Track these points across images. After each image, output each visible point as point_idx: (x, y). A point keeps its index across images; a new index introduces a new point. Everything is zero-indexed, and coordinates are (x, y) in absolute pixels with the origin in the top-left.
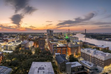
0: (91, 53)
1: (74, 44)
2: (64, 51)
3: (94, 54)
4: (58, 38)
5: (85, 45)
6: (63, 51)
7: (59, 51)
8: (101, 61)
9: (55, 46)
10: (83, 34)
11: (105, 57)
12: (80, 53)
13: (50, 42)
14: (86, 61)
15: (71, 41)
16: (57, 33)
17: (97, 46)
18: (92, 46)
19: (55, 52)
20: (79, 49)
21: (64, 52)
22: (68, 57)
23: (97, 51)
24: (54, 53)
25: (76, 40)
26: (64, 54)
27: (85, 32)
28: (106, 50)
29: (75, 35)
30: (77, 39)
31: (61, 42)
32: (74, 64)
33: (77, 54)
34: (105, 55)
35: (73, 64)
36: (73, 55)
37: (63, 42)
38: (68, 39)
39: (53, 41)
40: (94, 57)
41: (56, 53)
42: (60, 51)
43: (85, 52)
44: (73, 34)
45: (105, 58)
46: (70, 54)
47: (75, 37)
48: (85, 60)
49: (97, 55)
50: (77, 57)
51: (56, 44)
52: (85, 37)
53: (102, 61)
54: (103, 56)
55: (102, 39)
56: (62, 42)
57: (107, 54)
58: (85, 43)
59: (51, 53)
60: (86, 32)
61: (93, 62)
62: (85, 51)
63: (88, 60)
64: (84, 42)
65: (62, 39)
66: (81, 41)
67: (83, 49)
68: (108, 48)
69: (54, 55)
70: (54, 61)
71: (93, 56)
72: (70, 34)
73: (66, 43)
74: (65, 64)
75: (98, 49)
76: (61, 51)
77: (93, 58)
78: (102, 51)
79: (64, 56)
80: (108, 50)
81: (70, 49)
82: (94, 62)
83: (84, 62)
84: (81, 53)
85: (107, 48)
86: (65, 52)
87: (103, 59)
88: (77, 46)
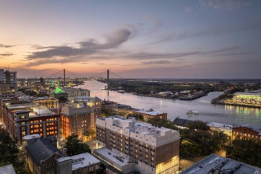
0: (123, 127)
1: (78, 106)
2: (51, 126)
3: (131, 131)
4: (32, 94)
5: (106, 109)
6: (49, 127)
7: (36, 129)
8: (148, 148)
9: (23, 117)
10: (102, 81)
11: (157, 138)
12: (95, 130)
13: (7, 104)
14: (110, 149)
15: (69, 99)
16: (29, 80)
17: (138, 110)
18: (125, 112)
19: (24, 133)
20: (92, 120)
21: (52, 130)
22: (63, 141)
23: (137, 124)
24: (21, 136)
25: (84, 97)
26: (52, 135)
27: (106, 77)
28: (159, 120)
29: (82, 83)
30: (87, 94)
31: (40, 103)
32: (80, 160)
33: (87, 133)
34: (158, 132)
35: (76, 161)
36: (77, 136)
37: (46, 103)
38: (61, 94)
39: (15, 101)
40: (130, 140)
41: (26, 135)
42: (39, 128)
43: (108, 127)
44: (74, 82)
45: (157, 141)
46: (69, 133)
47: (81, 90)
48: (109, 147)
49: (137, 133)
50: (86, 139)
51: (25, 108)
52: (108, 89)
53: (150, 148)
54: (152, 136)
55: (149, 93)
56: (43, 104)
57: (163, 131)
58: (106, 103)
59: (11, 136)
60: (110, 77)
61: (127, 152)
62: (107, 123)
63: (114, 146)
64: (105, 101)
65: (44, 94)
66: (97, 99)
67: (104, 119)
68: (165, 115)
69: (22, 140)
70: (21, 160)
71: (127, 135)
72: (68, 82)
73: (57, 106)
74: (56, 162)
75: (139, 117)
76: (42, 128)
77: (127, 143)
78: (148, 122)
79: (51, 142)
80: (164, 121)
81: (67, 120)
82: (130, 153)
83: (105, 153)
84: (98, 128)
85: (161, 115)
86: (54, 130)
87: (154, 145)
88: (85, 111)
